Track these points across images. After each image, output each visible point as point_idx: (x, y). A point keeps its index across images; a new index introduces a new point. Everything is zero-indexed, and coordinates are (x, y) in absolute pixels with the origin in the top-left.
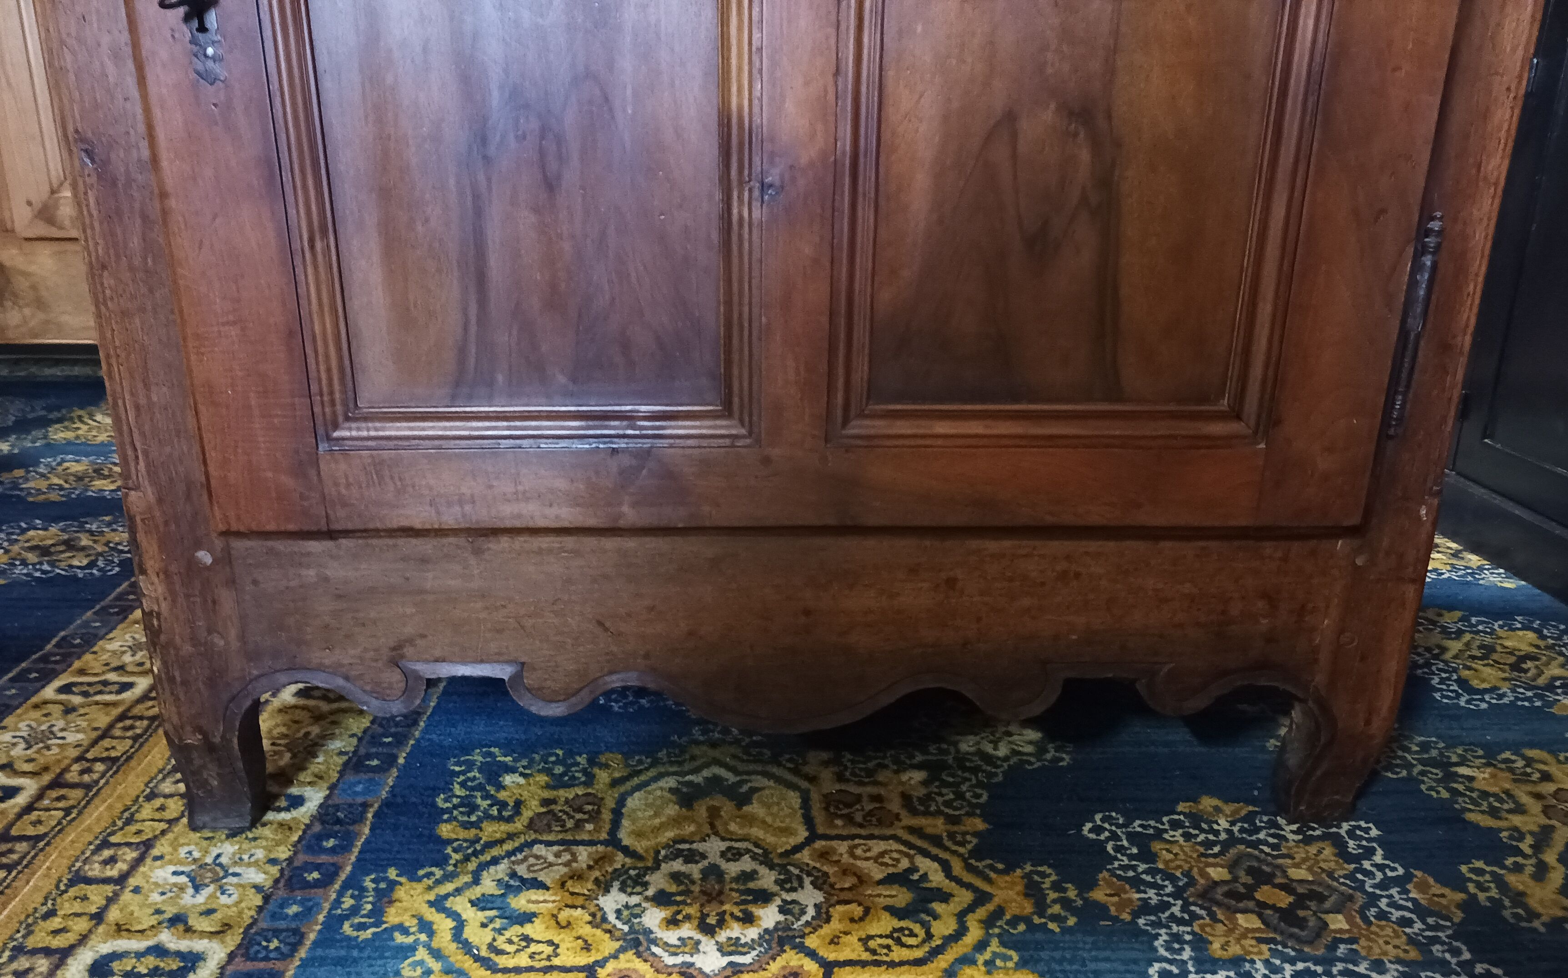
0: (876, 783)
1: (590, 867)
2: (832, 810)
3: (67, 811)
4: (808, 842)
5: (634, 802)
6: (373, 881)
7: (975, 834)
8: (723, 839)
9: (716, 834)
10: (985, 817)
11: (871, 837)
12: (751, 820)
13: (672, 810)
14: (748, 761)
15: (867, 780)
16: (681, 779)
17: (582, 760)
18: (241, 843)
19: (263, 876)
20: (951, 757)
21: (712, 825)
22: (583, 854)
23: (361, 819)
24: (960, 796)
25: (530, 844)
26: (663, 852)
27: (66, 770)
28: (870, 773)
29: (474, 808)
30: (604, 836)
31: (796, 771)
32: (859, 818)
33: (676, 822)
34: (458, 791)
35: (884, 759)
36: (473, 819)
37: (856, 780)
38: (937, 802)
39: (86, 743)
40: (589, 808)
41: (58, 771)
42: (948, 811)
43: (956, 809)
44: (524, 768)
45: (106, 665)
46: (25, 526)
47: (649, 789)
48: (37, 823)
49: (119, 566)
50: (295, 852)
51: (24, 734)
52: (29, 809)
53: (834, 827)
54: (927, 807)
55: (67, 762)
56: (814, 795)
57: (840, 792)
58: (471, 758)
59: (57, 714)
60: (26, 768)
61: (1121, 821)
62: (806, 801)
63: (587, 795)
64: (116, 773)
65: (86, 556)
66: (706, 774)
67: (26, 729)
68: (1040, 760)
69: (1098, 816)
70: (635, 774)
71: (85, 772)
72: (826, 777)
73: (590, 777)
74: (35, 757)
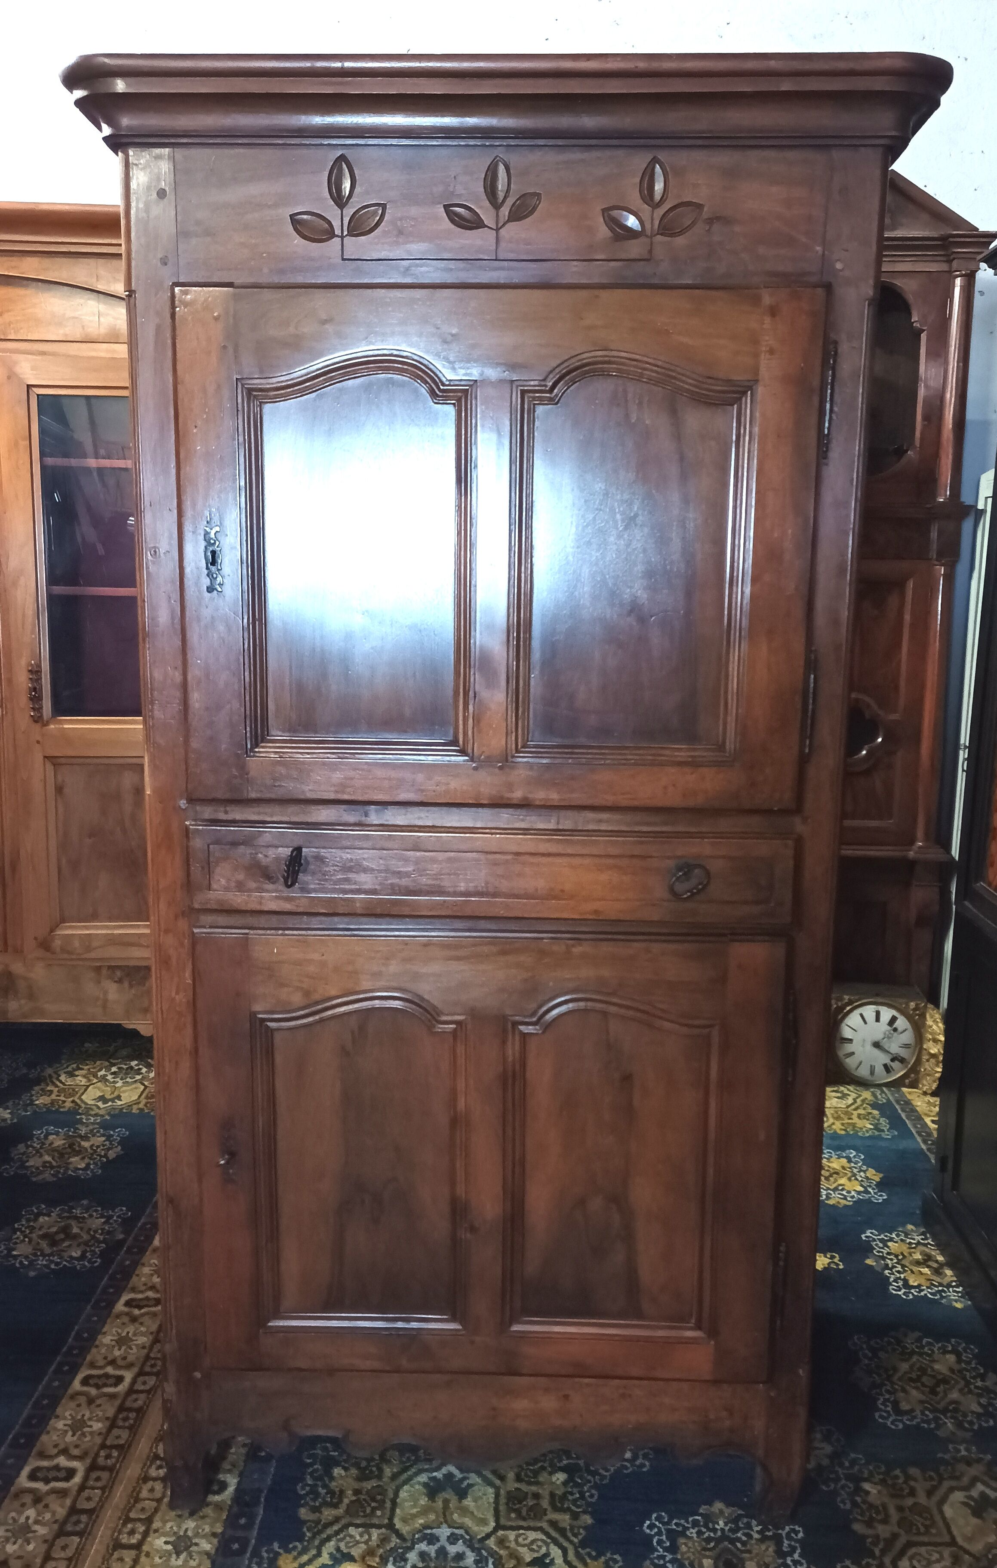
0: (537, 1483)
1: (378, 1546)
2: (511, 1504)
3: (103, 1489)
4: (495, 1530)
5: (403, 1494)
6: (266, 1551)
7: (585, 1528)
8: (450, 1527)
9: (446, 1522)
10: (592, 1514)
11: (529, 1528)
12: (465, 1511)
13: (423, 1501)
15: (532, 1480)
16: (430, 1475)
18: (196, 1520)
19: (210, 1545)
21: (445, 1515)
22: (375, 1534)
23: (257, 1503)
24: (582, 1497)
25: (346, 1526)
26: (417, 1536)
27: (97, 1455)
28: (536, 1473)
29: (317, 1495)
30: (386, 1521)
31: (494, 1471)
32: (524, 1512)
33: (424, 1512)
34: (310, 1481)
35: (544, 1461)
36: (317, 1504)
37: (526, 1479)
38: (569, 1500)
39: (104, 1431)
40: (379, 1497)
41: (93, 1455)
42: (573, 1508)
43: (578, 1507)
44: (345, 1461)
45: (105, 1358)
46: (35, 1211)
47: (412, 1482)
48: (89, 1499)
49: (100, 1256)
50: (225, 1527)
51: (69, 1422)
52: (82, 1487)
53: (510, 1519)
54: (563, 1505)
55: (96, 1448)
56: (502, 1492)
57: (517, 1489)
58: (315, 1452)
59: (84, 1405)
60: (76, 1452)
61: (666, 1520)
62: (497, 1496)
63: (378, 1486)
64: (124, 1458)
65: (78, 1245)
66: (444, 1470)
67: (70, 1417)
68: (632, 1466)
69: (654, 1516)
70: (405, 1470)
71: (108, 1457)
72: (511, 1475)
73: (381, 1470)
74: (79, 1442)
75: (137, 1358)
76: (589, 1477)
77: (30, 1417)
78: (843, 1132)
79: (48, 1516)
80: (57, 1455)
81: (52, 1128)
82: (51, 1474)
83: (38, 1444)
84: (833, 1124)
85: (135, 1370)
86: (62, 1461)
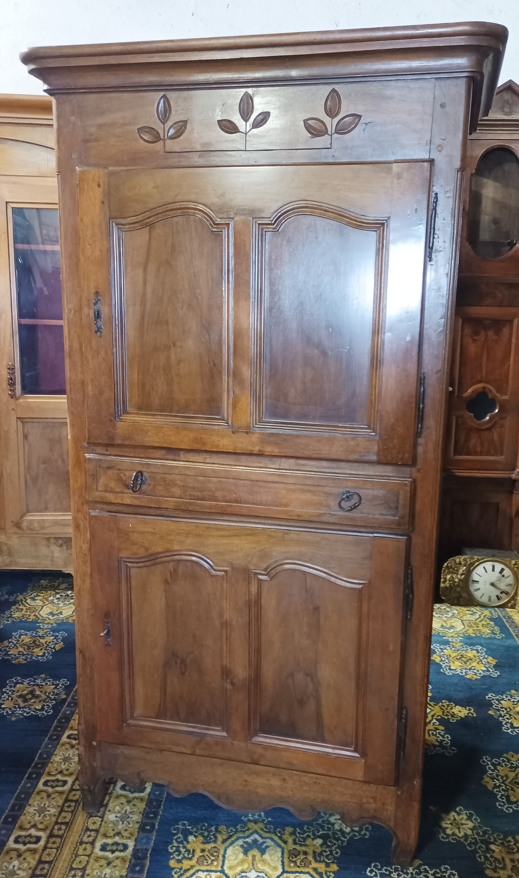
0: (306, 845)
2: (291, 859)
3: (57, 849)
4: (282, 873)
5: (229, 851)
7: (334, 872)
9: (254, 868)
10: (338, 864)
11: (301, 872)
12: (265, 862)
13: (241, 856)
14: (266, 832)
15: (303, 843)
16: (244, 841)
17: (213, 828)
18: (111, 869)
20: (331, 832)
21: (253, 864)
22: (213, 876)
23: (145, 858)
24: (332, 852)
25: (198, 871)
27: (53, 829)
28: (305, 839)
29: (180, 852)
30: (219, 869)
31: (280, 838)
32: (298, 864)
33: (242, 862)
34: (175, 844)
35: (309, 832)
36: (180, 858)
37: (299, 843)
38: (323, 855)
39: (57, 814)
40: (215, 854)
41: (51, 828)
42: (326, 860)
43: (329, 860)
44: (195, 832)
45: (57, 770)
46: (15, 681)
47: (234, 845)
48: (49, 855)
49: (52, 709)
50: (128, 872)
51: (37, 808)
52: (45, 848)
53: (290, 867)
54: (320, 858)
55: (53, 824)
56: (286, 851)
57: (294, 849)
58: (179, 826)
59: (45, 798)
60: (41, 826)
61: (379, 867)
62: (283, 853)
63: (215, 847)
64: (69, 830)
65: (40, 701)
66: (252, 837)
67: (37, 806)
68: (360, 835)
69: (373, 864)
70: (230, 837)
71: (60, 829)
72: (290, 841)
73: (216, 837)
74: (42, 821)
75: (75, 770)
76: (335, 842)
77: (14, 805)
78: (474, 635)
79: (26, 865)
80: (30, 828)
81: (23, 631)
82: (27, 840)
83: (19, 821)
84: (468, 630)
85: (74, 777)
86: (33, 832)
